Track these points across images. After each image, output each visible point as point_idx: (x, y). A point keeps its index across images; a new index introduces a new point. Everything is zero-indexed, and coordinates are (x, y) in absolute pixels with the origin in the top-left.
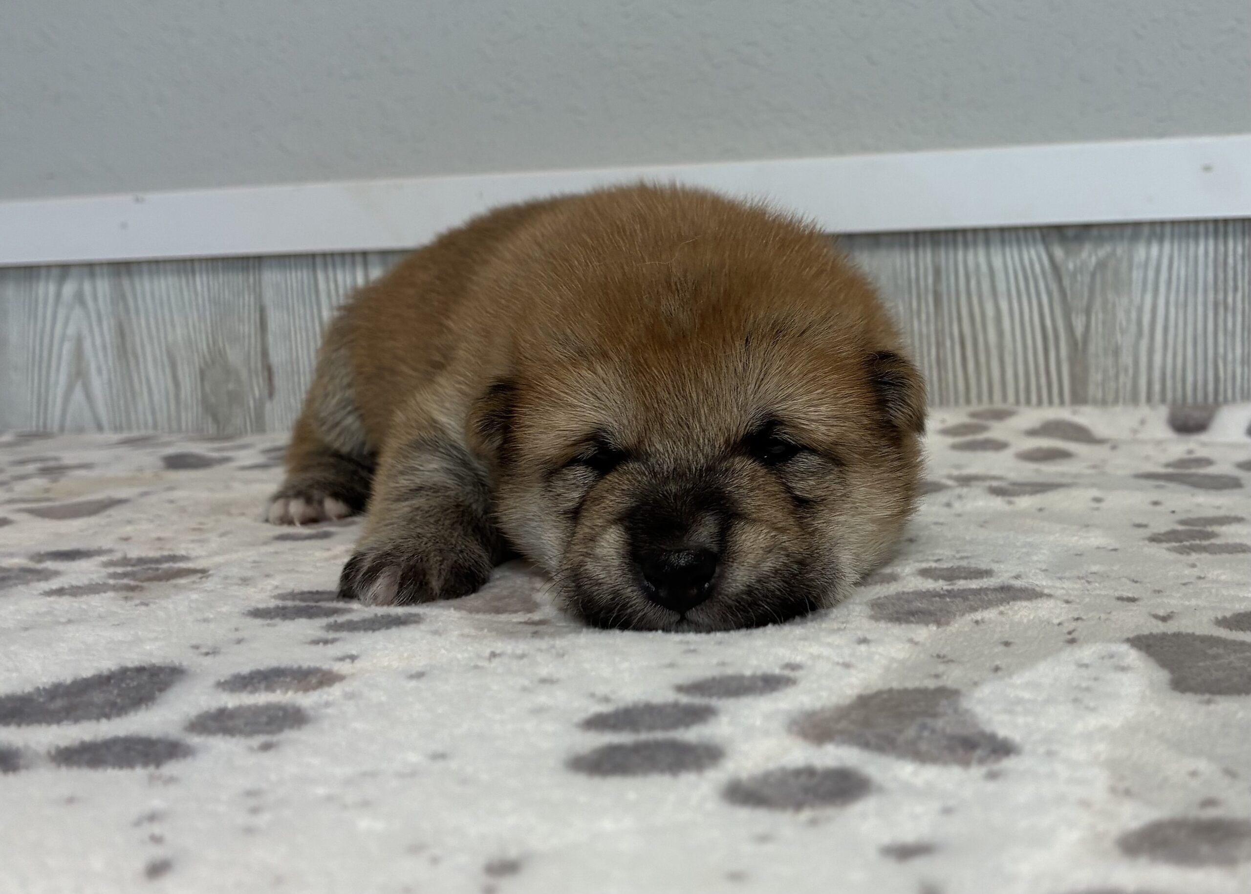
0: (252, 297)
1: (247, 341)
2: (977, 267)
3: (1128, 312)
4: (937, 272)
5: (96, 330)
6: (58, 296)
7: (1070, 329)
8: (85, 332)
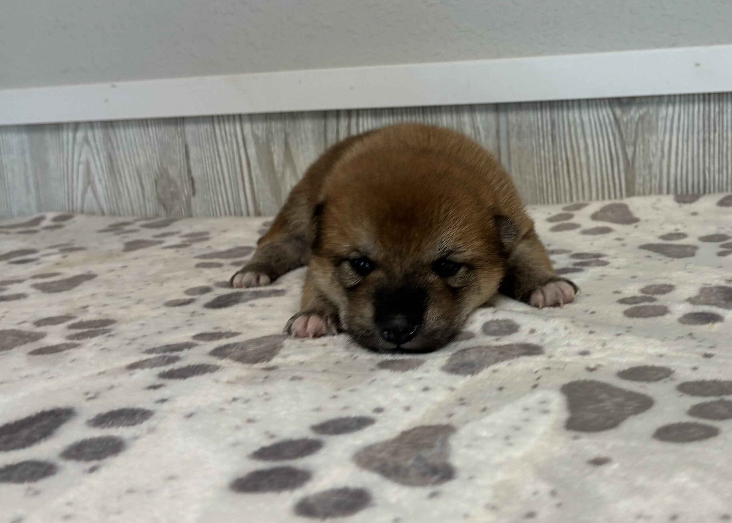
0: (180, 139)
1: (179, 164)
2: (575, 120)
3: (656, 145)
4: (553, 124)
5: (97, 158)
6: (74, 139)
7: (625, 154)
8: (91, 159)
